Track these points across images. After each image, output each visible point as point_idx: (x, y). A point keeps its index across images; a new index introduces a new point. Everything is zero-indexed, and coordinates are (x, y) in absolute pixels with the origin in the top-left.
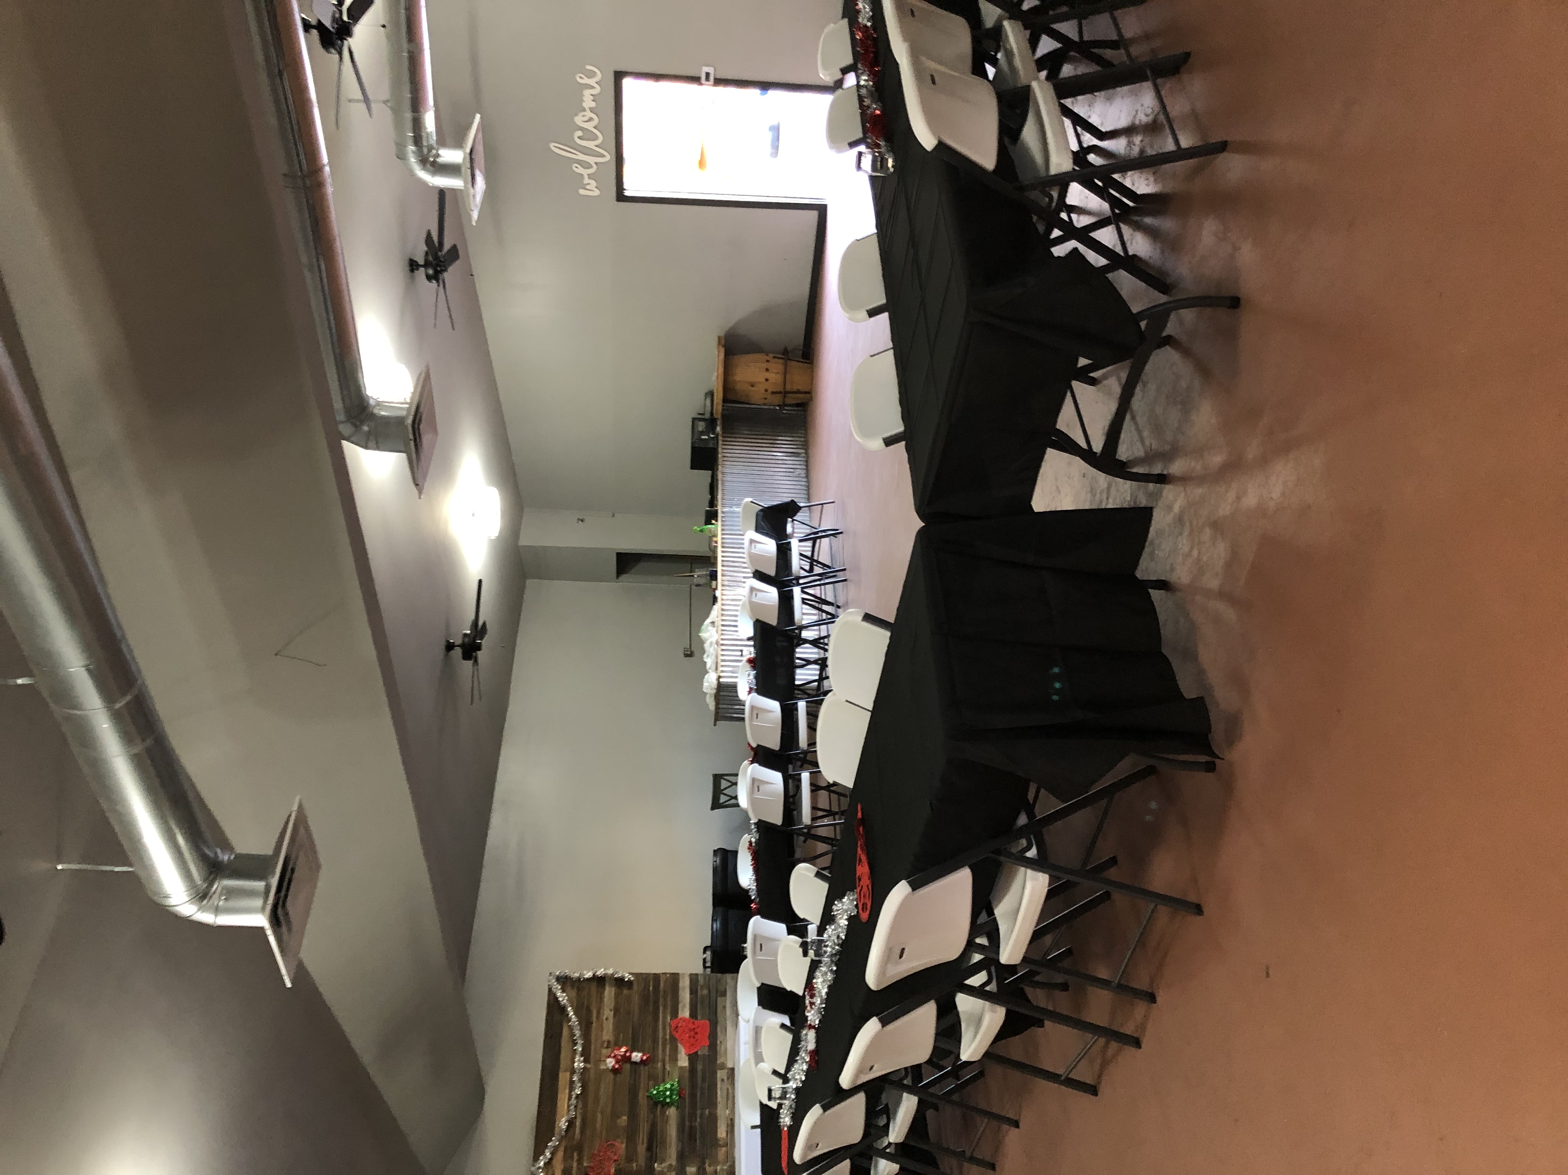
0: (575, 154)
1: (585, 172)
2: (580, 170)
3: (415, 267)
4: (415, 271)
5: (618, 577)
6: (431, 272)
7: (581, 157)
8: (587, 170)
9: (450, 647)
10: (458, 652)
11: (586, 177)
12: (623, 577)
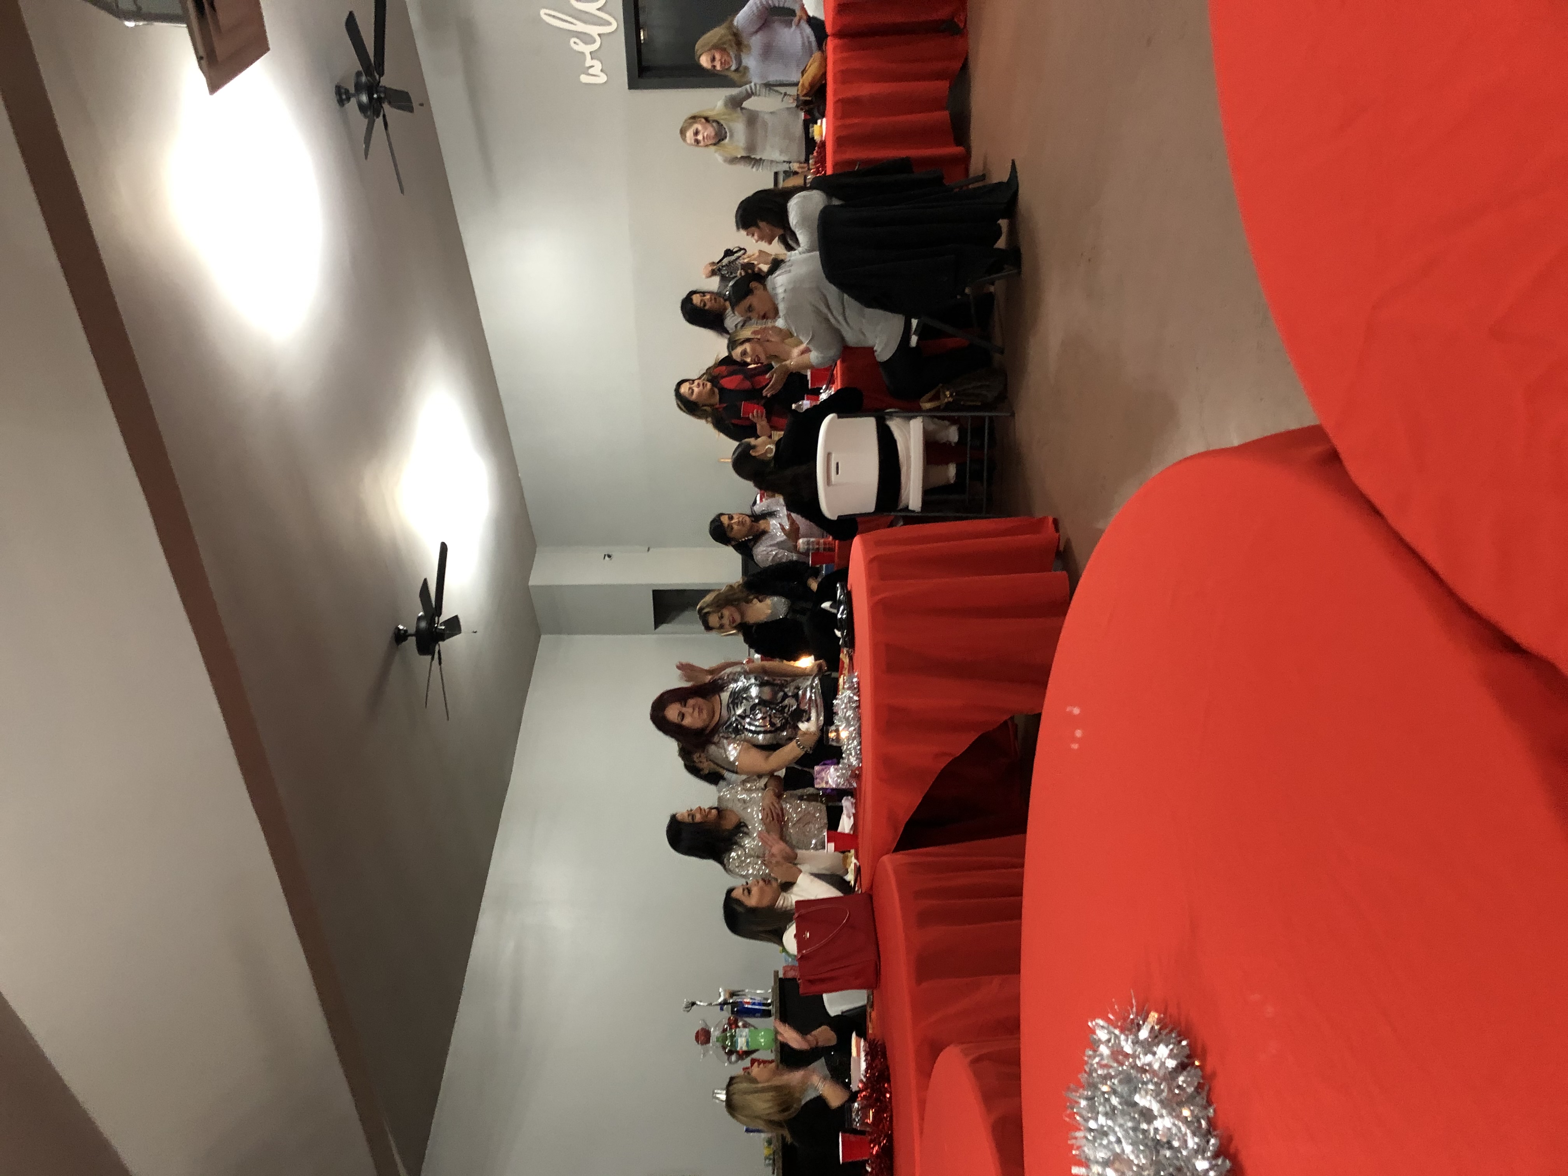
0: (572, 23)
1: (587, 49)
2: (581, 47)
3: (344, 97)
4: (345, 102)
5: (656, 627)
6: (364, 98)
7: (580, 27)
8: (589, 46)
9: (400, 637)
10: (412, 642)
11: (588, 57)
12: (663, 627)
